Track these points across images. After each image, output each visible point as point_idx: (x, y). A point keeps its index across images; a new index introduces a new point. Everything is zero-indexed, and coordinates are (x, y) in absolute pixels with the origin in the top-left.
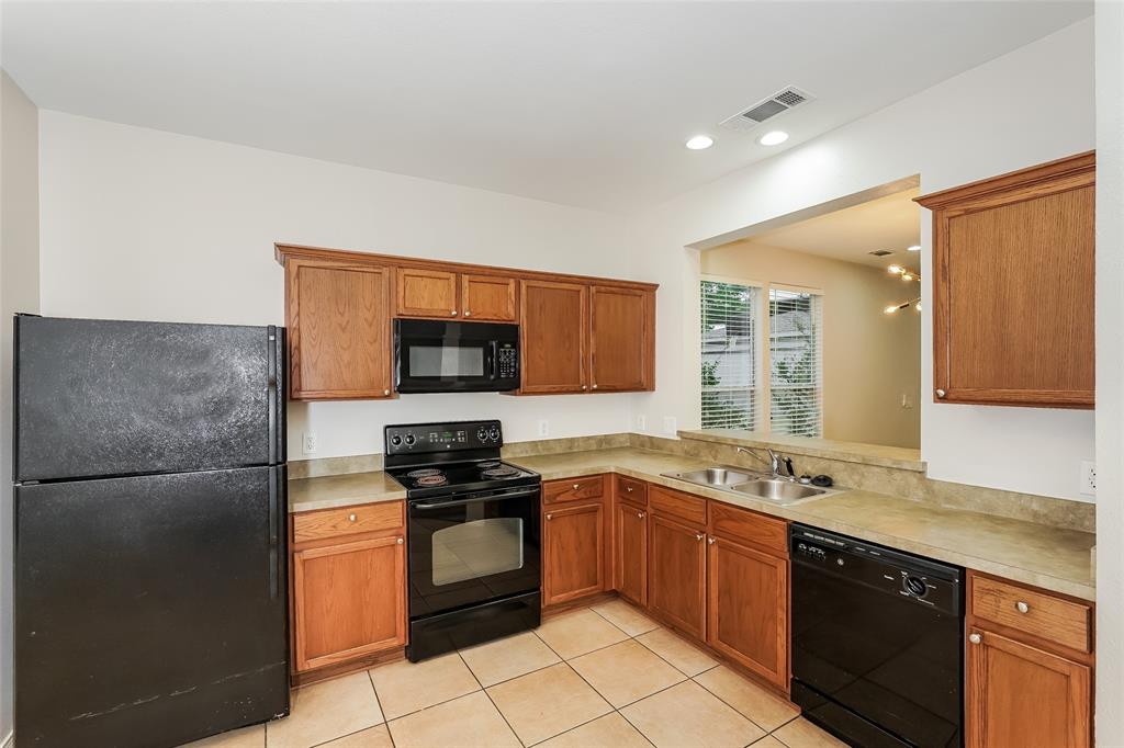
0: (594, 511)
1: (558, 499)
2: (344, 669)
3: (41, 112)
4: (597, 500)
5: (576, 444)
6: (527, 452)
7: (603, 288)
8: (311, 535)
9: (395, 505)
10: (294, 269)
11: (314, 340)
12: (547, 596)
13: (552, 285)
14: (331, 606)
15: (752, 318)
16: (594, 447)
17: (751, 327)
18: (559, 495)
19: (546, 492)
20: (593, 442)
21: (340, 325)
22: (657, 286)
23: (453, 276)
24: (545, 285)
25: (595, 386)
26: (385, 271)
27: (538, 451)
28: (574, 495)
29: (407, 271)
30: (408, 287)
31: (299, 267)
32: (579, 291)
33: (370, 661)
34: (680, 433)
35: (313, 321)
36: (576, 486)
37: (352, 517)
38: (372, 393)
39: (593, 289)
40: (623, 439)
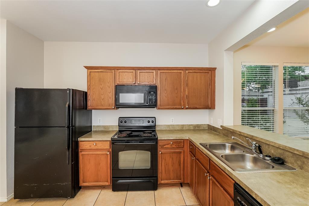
0: (180, 153)
1: (165, 147)
2: (95, 188)
3: (45, 42)
4: (181, 149)
5: (185, 127)
6: (166, 128)
7: (191, 71)
8: (84, 147)
9: (107, 142)
10: (89, 73)
11: (94, 92)
12: (160, 180)
13: (170, 71)
14: (89, 169)
15: (273, 79)
16: (192, 128)
17: (273, 83)
18: (165, 145)
19: (160, 143)
20: (192, 126)
21: (101, 88)
22: (216, 68)
23: (134, 71)
24: (167, 71)
25: (187, 107)
26: (113, 71)
27: (170, 128)
28: (171, 146)
29: (120, 71)
30: (120, 76)
31: (90, 72)
32: (181, 73)
33: (103, 187)
34: (221, 126)
35: (94, 87)
36: (171, 143)
37: (95, 144)
38: (109, 107)
39: (187, 72)
40: (205, 126)
